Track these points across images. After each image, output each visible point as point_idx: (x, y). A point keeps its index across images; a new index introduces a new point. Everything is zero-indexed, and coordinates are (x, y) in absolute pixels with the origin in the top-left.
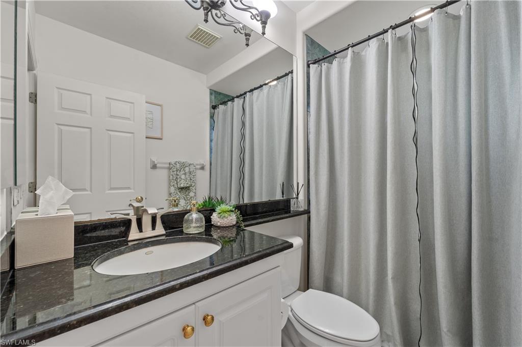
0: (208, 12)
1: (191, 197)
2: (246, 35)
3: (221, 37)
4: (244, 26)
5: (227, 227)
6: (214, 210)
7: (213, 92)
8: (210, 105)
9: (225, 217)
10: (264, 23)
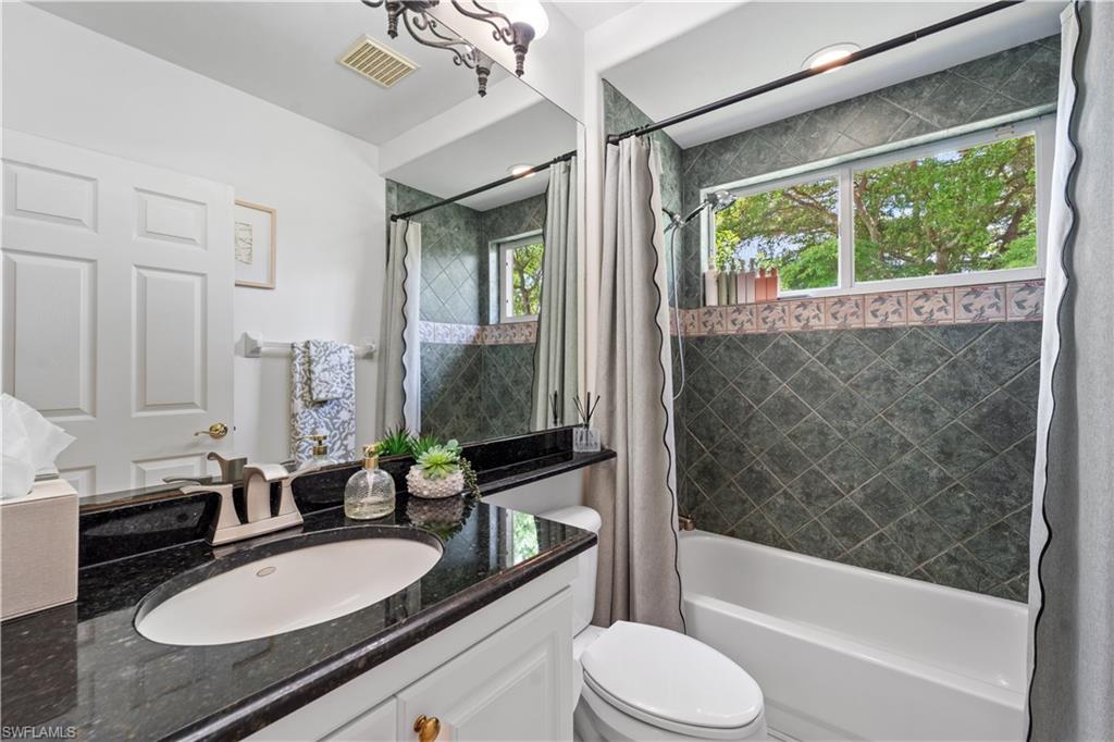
0: (398, 15)
1: (344, 422)
2: (480, 70)
3: (418, 69)
4: (476, 52)
5: (444, 499)
6: (413, 462)
7: (393, 186)
8: (387, 214)
9: (439, 476)
10: (521, 50)
